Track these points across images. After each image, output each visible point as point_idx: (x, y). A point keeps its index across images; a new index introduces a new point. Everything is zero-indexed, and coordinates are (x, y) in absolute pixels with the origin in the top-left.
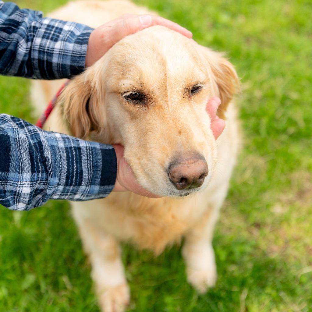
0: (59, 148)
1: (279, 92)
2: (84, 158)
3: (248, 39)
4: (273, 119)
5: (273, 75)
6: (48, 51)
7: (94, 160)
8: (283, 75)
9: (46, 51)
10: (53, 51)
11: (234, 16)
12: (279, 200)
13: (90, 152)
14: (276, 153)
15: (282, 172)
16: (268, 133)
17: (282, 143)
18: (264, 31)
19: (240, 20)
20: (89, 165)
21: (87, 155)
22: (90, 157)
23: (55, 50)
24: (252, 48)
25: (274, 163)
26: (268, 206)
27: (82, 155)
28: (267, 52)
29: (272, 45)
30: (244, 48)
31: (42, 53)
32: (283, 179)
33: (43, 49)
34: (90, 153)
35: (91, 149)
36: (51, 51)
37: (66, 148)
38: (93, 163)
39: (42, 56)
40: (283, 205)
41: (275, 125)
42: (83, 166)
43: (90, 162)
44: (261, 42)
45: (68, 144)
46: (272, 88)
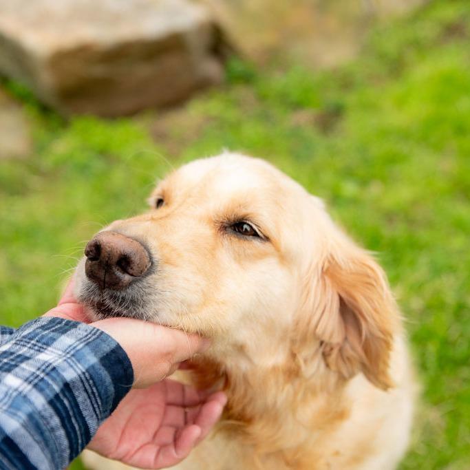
0: (40, 413)
1: (450, 298)
2: (81, 397)
3: (390, 217)
4: (446, 343)
5: (437, 271)
7: (103, 391)
8: (452, 269)
11: (364, 182)
13: (89, 382)
14: (458, 398)
17: (465, 381)
18: (415, 203)
19: (375, 190)
20: (96, 406)
21: (86, 390)
22: (93, 393)
24: (399, 231)
25: (455, 416)
27: (76, 394)
28: (424, 235)
29: (430, 225)
30: (386, 232)
34: (90, 385)
35: (88, 378)
37: (51, 403)
38: (101, 398)
41: (451, 353)
42: (85, 413)
43: (96, 400)
44: (411, 222)
45: (48, 391)
46: (438, 293)
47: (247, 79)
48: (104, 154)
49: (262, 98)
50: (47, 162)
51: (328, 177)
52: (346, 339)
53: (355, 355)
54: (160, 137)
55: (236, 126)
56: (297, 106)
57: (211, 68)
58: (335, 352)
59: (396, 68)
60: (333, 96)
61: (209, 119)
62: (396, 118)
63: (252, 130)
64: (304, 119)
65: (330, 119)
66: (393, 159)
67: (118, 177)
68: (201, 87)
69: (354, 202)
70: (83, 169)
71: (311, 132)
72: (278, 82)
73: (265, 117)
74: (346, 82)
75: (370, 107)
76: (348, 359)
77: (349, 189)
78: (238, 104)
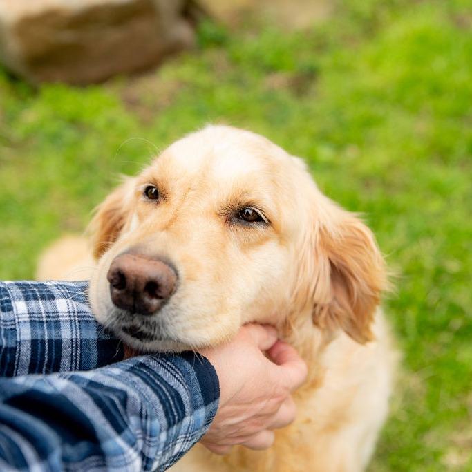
1: (428, 263)
3: (367, 181)
4: (426, 308)
5: (415, 236)
6: (49, 319)
8: (430, 234)
9: (44, 319)
10: (58, 316)
11: (340, 147)
12: (453, 444)
14: (438, 363)
15: (452, 394)
16: (421, 332)
17: (445, 345)
18: (391, 167)
19: (351, 154)
23: (60, 314)
24: (375, 196)
25: (435, 381)
26: (436, 455)
28: (400, 199)
29: (406, 188)
30: (364, 197)
31: (38, 325)
32: (454, 406)
33: (39, 317)
36: (54, 317)
39: (39, 332)
40: (460, 452)
41: (430, 318)
44: (387, 185)
46: (416, 258)
47: (219, 42)
48: (75, 122)
49: (235, 62)
50: (18, 132)
51: (303, 142)
52: (335, 298)
53: (343, 312)
54: (132, 104)
55: (209, 91)
56: (271, 69)
57: (182, 31)
58: (325, 311)
59: (370, 28)
60: (307, 58)
61: (182, 84)
62: (371, 80)
63: (225, 95)
64: (278, 81)
65: (304, 82)
66: (368, 123)
67: (91, 147)
68: (173, 51)
69: (330, 167)
70: (54, 138)
71: (285, 96)
72: (250, 44)
73: (238, 82)
74: (320, 44)
75: (344, 69)
76: (337, 316)
77: (325, 153)
78: (210, 68)
